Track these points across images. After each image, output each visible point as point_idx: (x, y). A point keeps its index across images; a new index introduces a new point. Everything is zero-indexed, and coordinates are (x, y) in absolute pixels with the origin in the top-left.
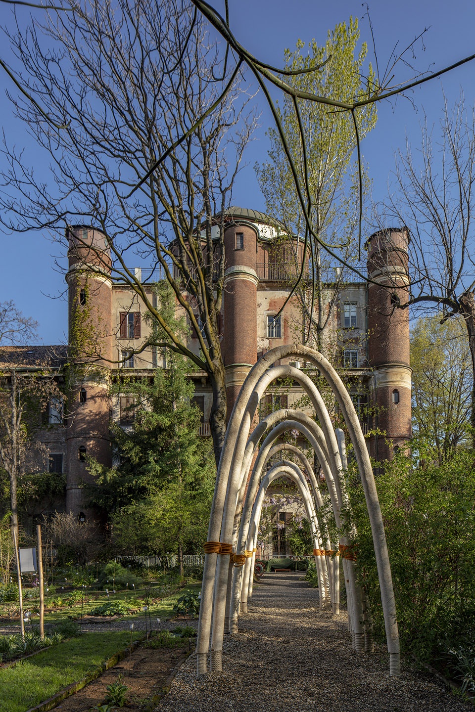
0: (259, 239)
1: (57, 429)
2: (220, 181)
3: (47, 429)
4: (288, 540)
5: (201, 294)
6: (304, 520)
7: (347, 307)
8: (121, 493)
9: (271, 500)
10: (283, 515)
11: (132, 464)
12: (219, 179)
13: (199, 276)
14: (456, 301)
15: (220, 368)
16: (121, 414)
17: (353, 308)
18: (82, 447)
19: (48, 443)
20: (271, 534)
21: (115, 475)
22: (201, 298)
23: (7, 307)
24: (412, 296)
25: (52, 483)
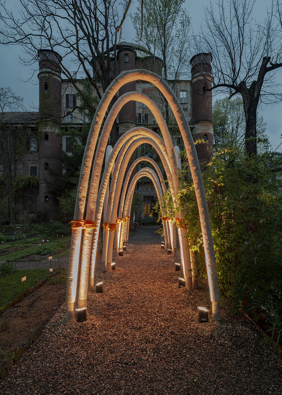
0: (137, 58)
1: (34, 154)
2: (115, 23)
3: (29, 154)
7: (181, 93)
10: (149, 197)
12: (114, 22)
14: (237, 86)
16: (66, 146)
17: (185, 93)
18: (46, 162)
19: (30, 160)
23: (7, 90)
24: (214, 84)
25: (32, 181)
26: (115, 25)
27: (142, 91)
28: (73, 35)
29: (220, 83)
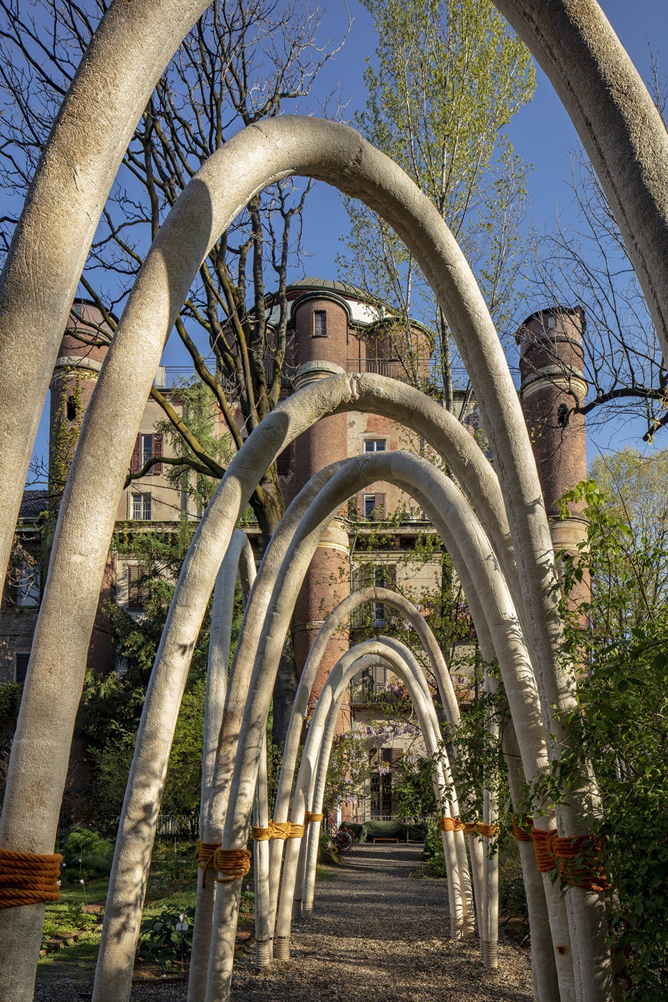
0: (351, 325)
1: (29, 615)
3: (14, 615)
4: (396, 792)
5: (242, 371)
6: (421, 760)
8: (123, 715)
9: (368, 729)
10: (388, 753)
11: (141, 668)
13: (238, 337)
15: (276, 498)
16: (129, 592)
19: (16, 636)
20: (368, 782)
21: (114, 687)
22: (242, 377)
24: (598, 390)
26: (283, 204)
27: (366, 423)
28: (143, 221)
29: (619, 387)
